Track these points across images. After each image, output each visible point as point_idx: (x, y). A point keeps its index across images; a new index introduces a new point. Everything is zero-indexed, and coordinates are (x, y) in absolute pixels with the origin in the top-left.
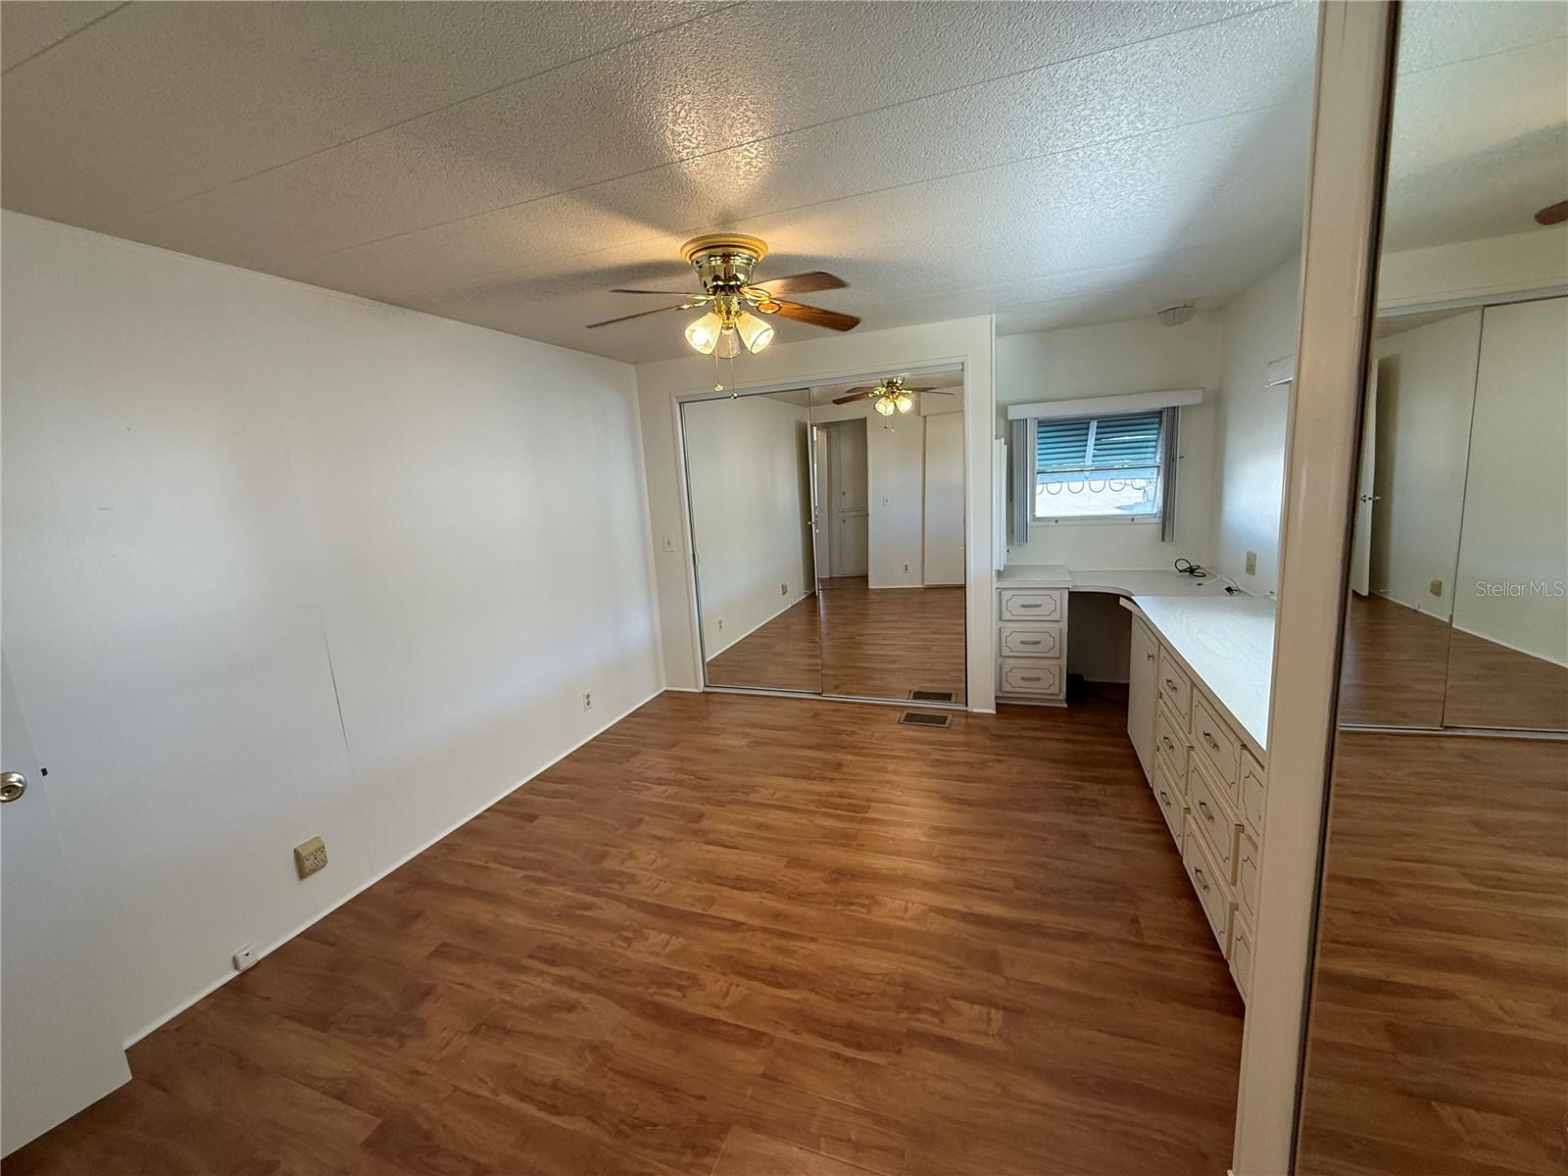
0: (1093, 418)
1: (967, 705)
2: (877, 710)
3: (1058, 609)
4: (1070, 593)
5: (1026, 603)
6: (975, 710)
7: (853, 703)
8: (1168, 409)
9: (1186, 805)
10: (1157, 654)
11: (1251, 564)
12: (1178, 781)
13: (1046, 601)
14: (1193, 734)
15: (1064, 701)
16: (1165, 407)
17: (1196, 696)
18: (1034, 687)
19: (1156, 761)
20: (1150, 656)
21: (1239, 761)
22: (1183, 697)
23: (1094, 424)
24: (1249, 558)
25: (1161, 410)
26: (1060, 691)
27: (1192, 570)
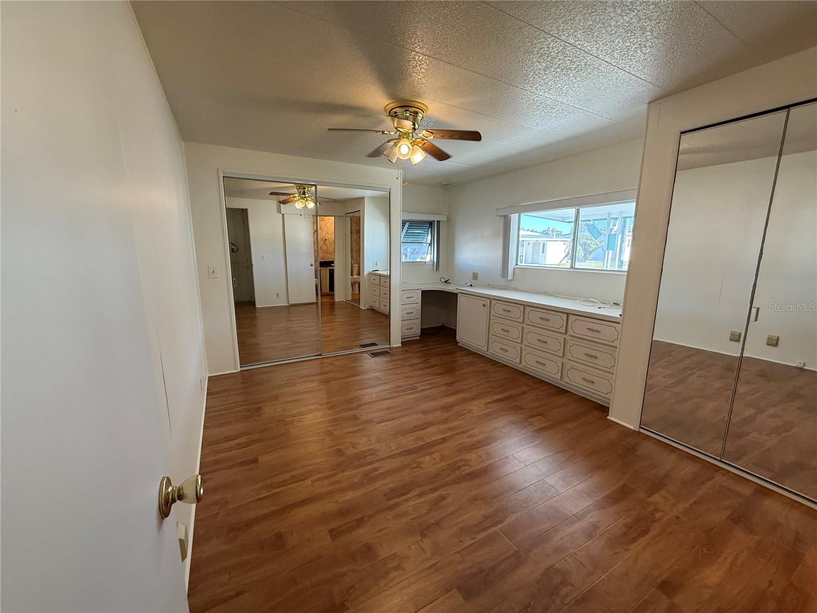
0: (408, 221)
1: (390, 345)
2: (355, 355)
3: (418, 297)
4: (422, 291)
5: (408, 296)
6: (394, 346)
7: (339, 356)
8: (437, 221)
9: (522, 346)
10: (489, 304)
11: (475, 276)
12: (515, 340)
13: (415, 295)
14: (527, 321)
15: (419, 336)
16: (436, 220)
17: (528, 309)
18: (410, 333)
19: (491, 341)
20: (484, 305)
21: (565, 320)
22: (517, 312)
23: (407, 224)
24: (474, 274)
25: (434, 221)
26: (418, 332)
27: (446, 282)
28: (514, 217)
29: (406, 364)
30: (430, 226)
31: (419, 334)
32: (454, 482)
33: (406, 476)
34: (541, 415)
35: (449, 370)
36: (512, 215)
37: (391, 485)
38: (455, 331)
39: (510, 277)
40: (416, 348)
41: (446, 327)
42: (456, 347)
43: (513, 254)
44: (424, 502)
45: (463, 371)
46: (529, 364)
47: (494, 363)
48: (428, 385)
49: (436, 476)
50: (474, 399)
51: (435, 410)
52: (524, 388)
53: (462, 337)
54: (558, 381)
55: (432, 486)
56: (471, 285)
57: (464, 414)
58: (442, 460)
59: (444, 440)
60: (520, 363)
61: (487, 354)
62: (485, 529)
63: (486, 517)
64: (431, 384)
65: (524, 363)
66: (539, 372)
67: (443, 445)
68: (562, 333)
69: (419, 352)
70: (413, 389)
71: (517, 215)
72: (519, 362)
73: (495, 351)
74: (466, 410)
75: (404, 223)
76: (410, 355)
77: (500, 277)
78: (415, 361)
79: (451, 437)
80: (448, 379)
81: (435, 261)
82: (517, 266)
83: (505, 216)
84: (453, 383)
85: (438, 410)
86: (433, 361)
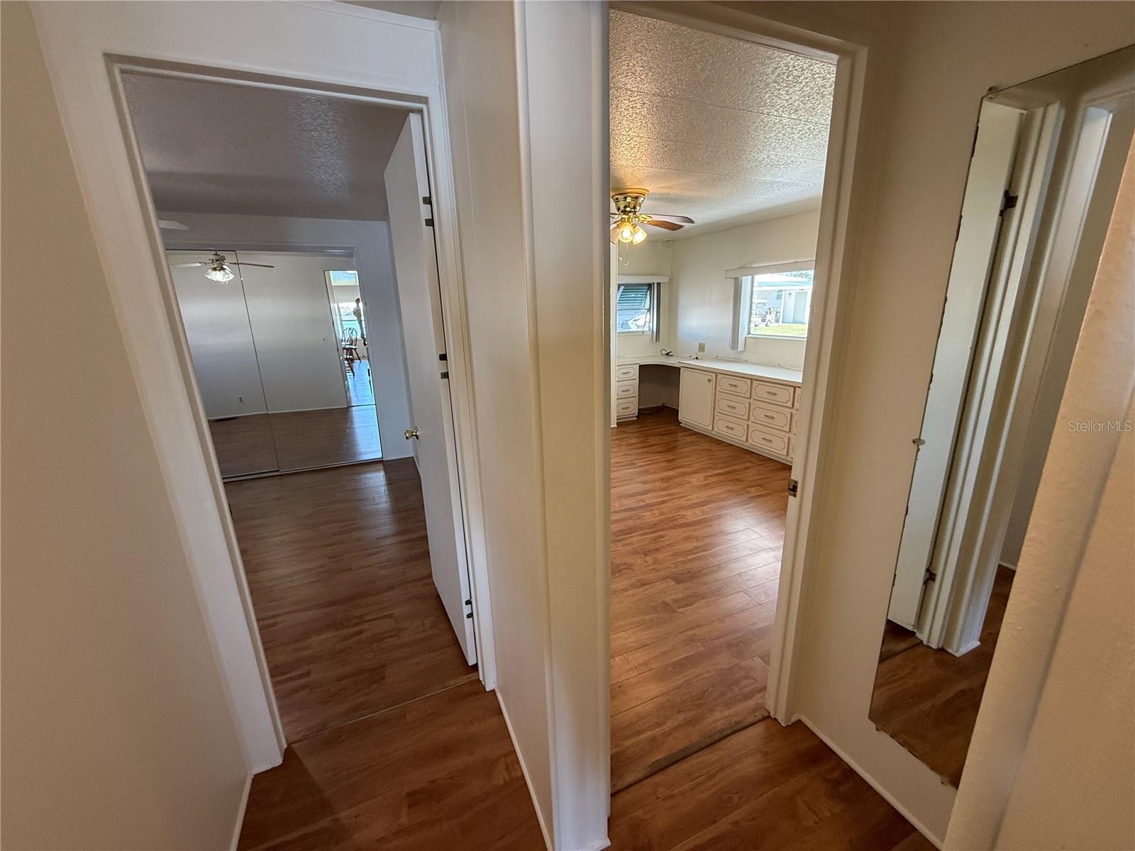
3: (635, 373)
4: (640, 366)
5: (624, 372)
8: (658, 283)
9: (749, 423)
10: (714, 378)
11: (702, 348)
12: (741, 417)
13: (632, 370)
14: (754, 396)
15: (636, 417)
16: (656, 282)
17: (755, 383)
18: (626, 412)
19: (716, 419)
20: (709, 380)
21: (792, 393)
22: (743, 387)
23: (622, 288)
24: (700, 345)
25: (654, 283)
26: (636, 412)
27: (667, 354)
28: (746, 281)
29: (624, 443)
30: (648, 289)
31: (636, 415)
32: (671, 528)
33: (630, 523)
34: (759, 485)
35: (671, 448)
36: (744, 278)
37: (618, 529)
38: (677, 411)
39: (740, 348)
40: (633, 428)
41: (668, 407)
42: (677, 427)
43: (744, 322)
44: (646, 538)
45: (685, 450)
46: (756, 442)
47: (719, 442)
48: (647, 461)
49: (655, 524)
50: (695, 472)
51: (655, 481)
52: (748, 465)
53: (683, 416)
54: (784, 457)
55: (652, 530)
56: (697, 358)
57: (683, 484)
58: (662, 514)
59: (664, 502)
60: (747, 440)
61: (711, 434)
62: (695, 553)
63: (696, 548)
64: (650, 461)
65: (750, 441)
66: (766, 449)
67: (662, 506)
68: (789, 407)
69: (637, 432)
70: (632, 464)
71: (750, 277)
72: (745, 440)
73: (720, 430)
74: (685, 481)
75: (619, 286)
76: (626, 435)
77: (730, 349)
78: (633, 441)
79: (669, 500)
80: (669, 456)
81: (655, 330)
82: (749, 336)
83: (736, 279)
84: (673, 460)
85: (658, 481)
86: (652, 441)
